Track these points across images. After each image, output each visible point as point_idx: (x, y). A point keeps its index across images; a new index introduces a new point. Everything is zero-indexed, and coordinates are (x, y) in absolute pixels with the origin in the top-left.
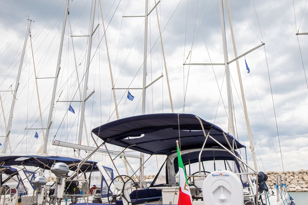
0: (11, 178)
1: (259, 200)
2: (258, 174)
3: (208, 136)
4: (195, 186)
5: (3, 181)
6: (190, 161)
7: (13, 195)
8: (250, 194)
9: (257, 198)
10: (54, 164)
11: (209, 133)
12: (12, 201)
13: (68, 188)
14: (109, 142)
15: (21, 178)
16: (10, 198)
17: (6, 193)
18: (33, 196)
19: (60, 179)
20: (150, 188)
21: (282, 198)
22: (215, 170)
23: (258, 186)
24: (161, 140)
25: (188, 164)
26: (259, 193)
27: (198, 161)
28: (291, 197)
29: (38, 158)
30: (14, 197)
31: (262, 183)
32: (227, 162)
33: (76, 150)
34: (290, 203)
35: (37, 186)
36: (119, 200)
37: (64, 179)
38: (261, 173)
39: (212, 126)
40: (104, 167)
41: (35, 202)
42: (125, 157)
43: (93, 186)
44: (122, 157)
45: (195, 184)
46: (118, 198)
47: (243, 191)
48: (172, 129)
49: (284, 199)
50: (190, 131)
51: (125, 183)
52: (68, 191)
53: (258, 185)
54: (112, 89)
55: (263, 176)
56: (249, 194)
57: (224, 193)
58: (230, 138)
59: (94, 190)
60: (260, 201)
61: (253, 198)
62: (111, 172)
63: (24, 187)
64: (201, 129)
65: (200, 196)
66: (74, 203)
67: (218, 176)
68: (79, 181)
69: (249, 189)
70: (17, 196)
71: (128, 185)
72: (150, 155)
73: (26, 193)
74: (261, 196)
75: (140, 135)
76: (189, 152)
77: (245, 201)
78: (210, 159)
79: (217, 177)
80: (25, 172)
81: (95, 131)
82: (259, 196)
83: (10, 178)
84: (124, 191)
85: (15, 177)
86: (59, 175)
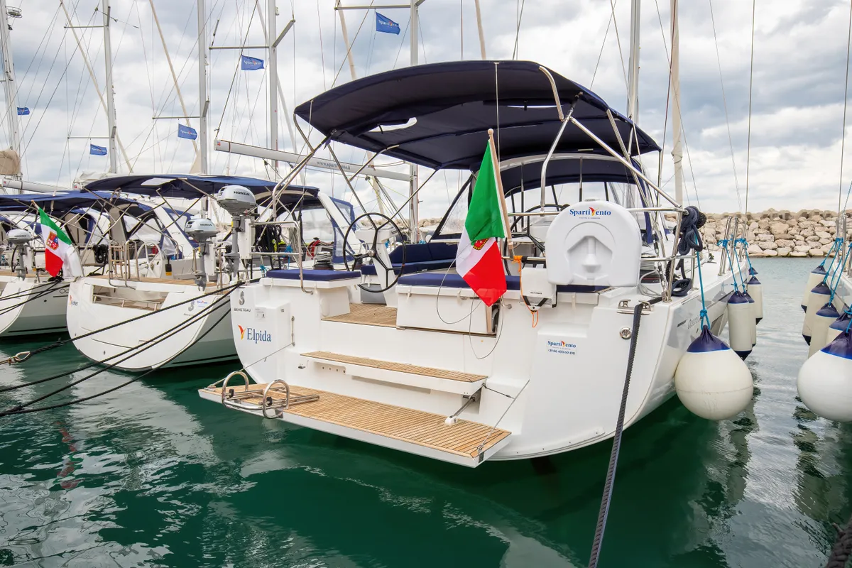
0: (144, 225)
1: (677, 269)
2: (684, 210)
3: (568, 118)
4: (532, 238)
5: (128, 230)
6: (524, 184)
7: (152, 256)
8: (658, 256)
9: (672, 265)
10: (223, 190)
11: (572, 111)
12: (152, 268)
13: (260, 239)
14: (336, 139)
15: (163, 226)
16: (148, 263)
17: (138, 253)
18: (195, 260)
19: (240, 221)
20: (432, 241)
21: (731, 268)
22: (581, 200)
23: (680, 239)
24: (458, 133)
25: (519, 190)
26: (679, 254)
27: (539, 185)
28: (753, 269)
29: (189, 181)
30: (155, 262)
31: (690, 232)
32: (612, 187)
33: (269, 161)
34: (748, 281)
35: (200, 239)
36: (367, 264)
37: (248, 221)
38: (692, 210)
39: (581, 93)
40: (333, 200)
41: (200, 272)
42: (376, 179)
43: (314, 240)
44: (369, 178)
45: (532, 233)
46: (366, 261)
47: (640, 249)
48: (481, 102)
49: (736, 269)
50: (526, 109)
51: (377, 230)
52: (260, 244)
53: (680, 236)
54: (336, 9)
55: (696, 217)
56: (654, 257)
57: (595, 252)
58: (625, 125)
59: (316, 247)
60: (678, 272)
61: (663, 264)
62: (349, 210)
63: (173, 242)
64: (553, 102)
65: (540, 258)
66: (277, 269)
67: (585, 213)
68: (282, 226)
69: (656, 247)
70: (161, 259)
71: (385, 234)
72: (433, 170)
73: (181, 256)
74: (682, 261)
75: (405, 121)
76: (523, 164)
77: (642, 272)
78: (573, 178)
79: (581, 216)
80: (170, 211)
81: (302, 111)
82: (677, 261)
83: (142, 225)
84: (377, 246)
85: (152, 222)
86: (237, 213)
